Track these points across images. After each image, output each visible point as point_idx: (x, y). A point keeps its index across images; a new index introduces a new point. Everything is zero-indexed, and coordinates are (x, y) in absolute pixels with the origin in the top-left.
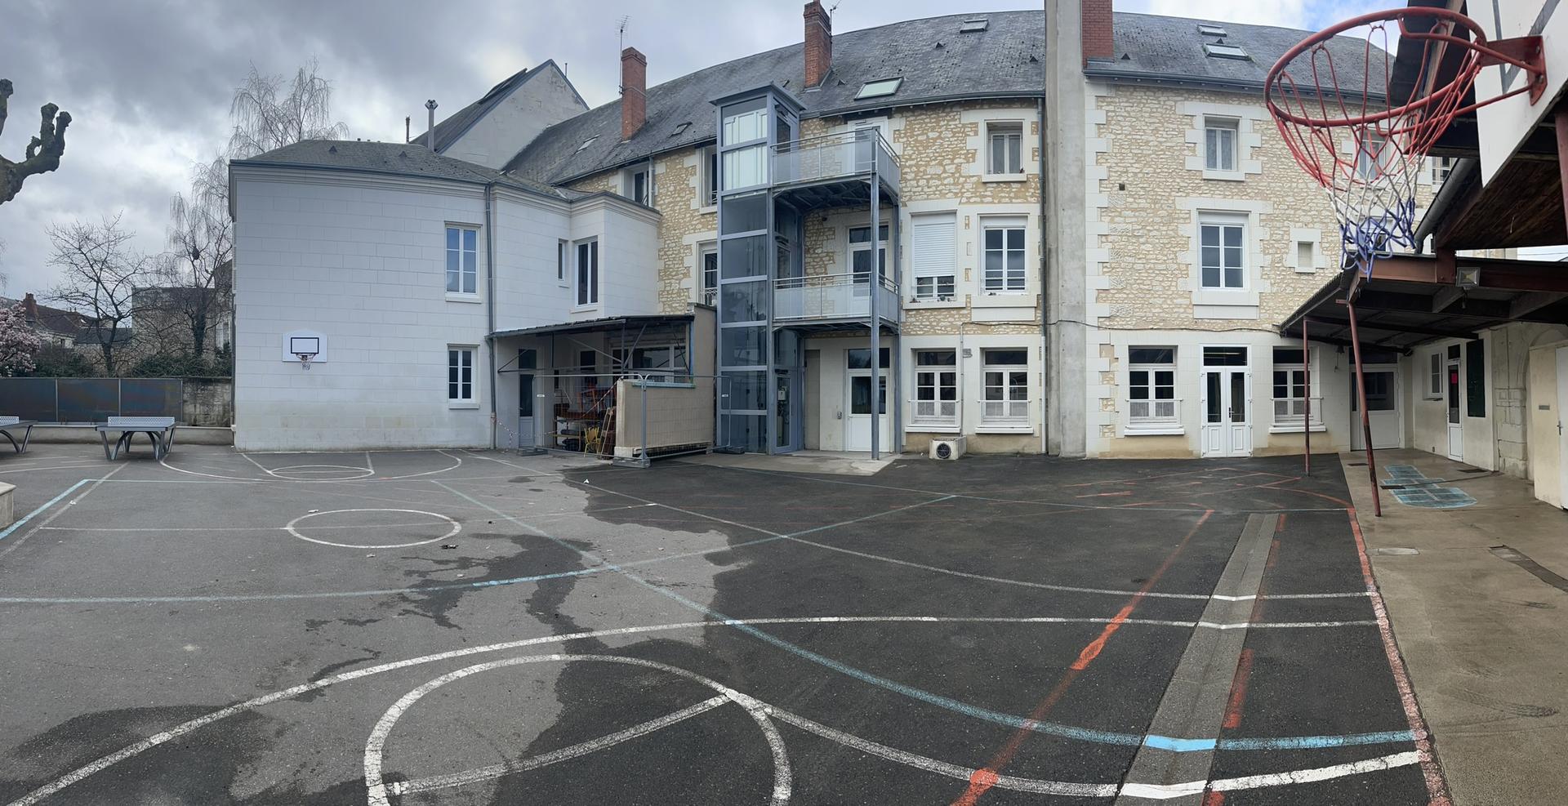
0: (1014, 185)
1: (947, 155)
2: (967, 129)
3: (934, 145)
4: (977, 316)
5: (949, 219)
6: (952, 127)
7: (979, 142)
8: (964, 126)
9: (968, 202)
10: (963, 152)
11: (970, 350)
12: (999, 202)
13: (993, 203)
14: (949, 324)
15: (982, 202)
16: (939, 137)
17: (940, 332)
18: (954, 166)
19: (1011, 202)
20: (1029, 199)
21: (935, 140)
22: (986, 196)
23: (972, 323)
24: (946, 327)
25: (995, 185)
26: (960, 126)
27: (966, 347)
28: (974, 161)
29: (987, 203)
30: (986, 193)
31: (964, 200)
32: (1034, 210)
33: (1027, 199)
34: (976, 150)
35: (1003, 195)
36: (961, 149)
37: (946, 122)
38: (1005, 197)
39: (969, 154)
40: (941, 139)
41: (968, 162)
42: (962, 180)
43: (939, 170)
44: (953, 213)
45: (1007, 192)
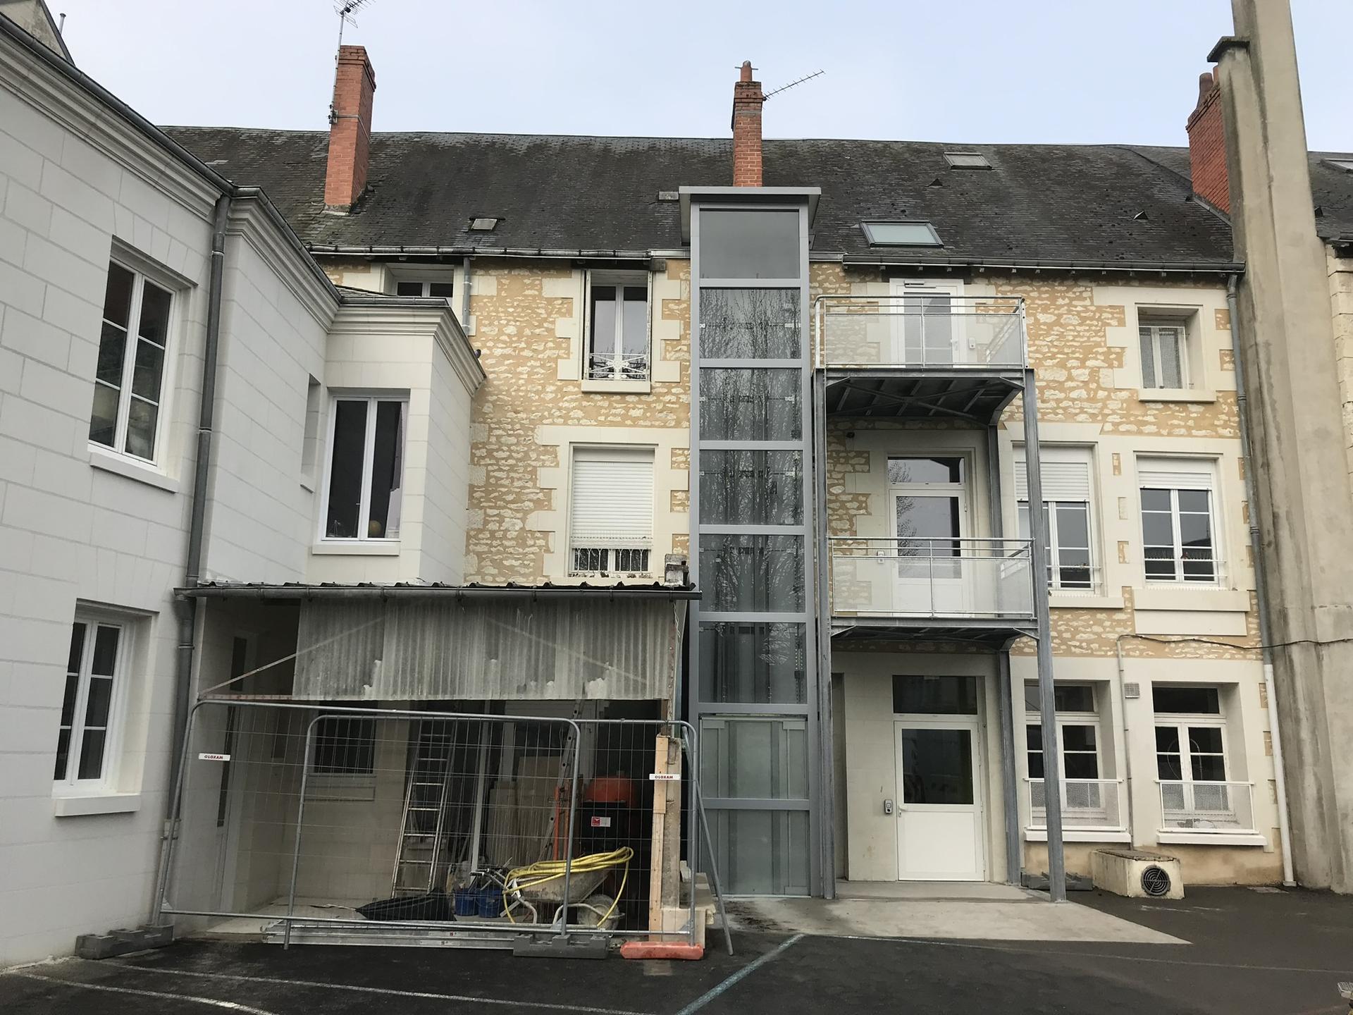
0: (1192, 408)
1: (1073, 352)
2: (1105, 315)
3: (1048, 334)
4: (1145, 625)
5: (1083, 456)
6: (1079, 309)
7: (1127, 335)
8: (1100, 309)
9: (1115, 431)
10: (1100, 350)
11: (1137, 685)
12: (1170, 434)
13: (1158, 434)
14: (1093, 637)
15: (1140, 433)
16: (1057, 323)
17: (1078, 651)
18: (1087, 371)
19: (1190, 435)
20: (1221, 431)
21: (1050, 326)
22: (1146, 423)
23: (1136, 636)
24: (1089, 642)
25: (1160, 406)
26: (1093, 308)
27: (1128, 679)
28: (1120, 366)
29: (1149, 434)
30: (1146, 418)
31: (1108, 427)
32: (1231, 449)
33: (1217, 432)
34: (1123, 348)
35: (1176, 422)
36: (1098, 345)
37: (1067, 301)
38: (1179, 426)
39: (1112, 353)
40: (1061, 325)
41: (1111, 366)
42: (1101, 394)
43: (1061, 375)
44: (1090, 447)
45: (1182, 419)
